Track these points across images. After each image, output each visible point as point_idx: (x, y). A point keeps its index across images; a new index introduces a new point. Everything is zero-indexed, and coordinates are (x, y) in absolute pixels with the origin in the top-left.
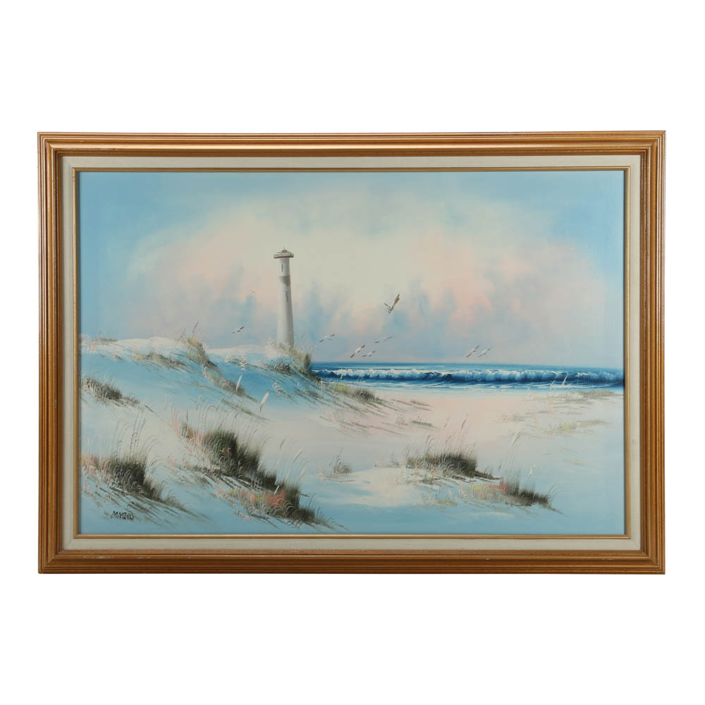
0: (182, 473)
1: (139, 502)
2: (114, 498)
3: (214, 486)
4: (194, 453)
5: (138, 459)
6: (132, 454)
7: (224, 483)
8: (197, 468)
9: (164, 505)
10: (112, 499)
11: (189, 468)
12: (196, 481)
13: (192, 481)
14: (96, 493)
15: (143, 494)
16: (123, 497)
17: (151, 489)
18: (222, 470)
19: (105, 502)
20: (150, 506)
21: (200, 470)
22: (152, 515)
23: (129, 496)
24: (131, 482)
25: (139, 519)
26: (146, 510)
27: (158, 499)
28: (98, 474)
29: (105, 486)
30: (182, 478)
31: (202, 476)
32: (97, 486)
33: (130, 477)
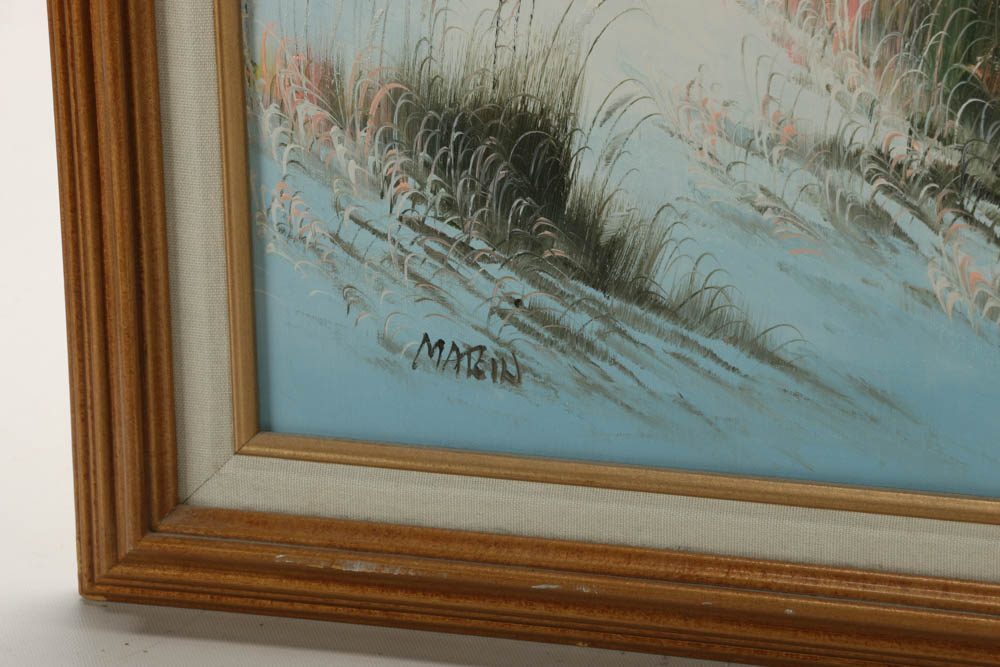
0: (758, 173)
1: (547, 302)
2: (425, 272)
3: (926, 249)
4: (823, 75)
5: (538, 89)
6: (504, 60)
7: (978, 237)
8: (834, 153)
9: (659, 321)
10: (413, 276)
11: (794, 150)
12: (832, 219)
13: (812, 213)
14: (336, 238)
15: (566, 264)
16: (472, 274)
17: (604, 240)
18: (971, 171)
19: (380, 287)
20: (597, 325)
21: (852, 160)
22: (612, 371)
23: (493, 269)
24: (506, 204)
25: (546, 382)
26: (580, 344)
27: (642, 296)
28: (339, 148)
29: (376, 210)
30: (761, 199)
31: (864, 192)
32: (338, 208)
33: (501, 173)
